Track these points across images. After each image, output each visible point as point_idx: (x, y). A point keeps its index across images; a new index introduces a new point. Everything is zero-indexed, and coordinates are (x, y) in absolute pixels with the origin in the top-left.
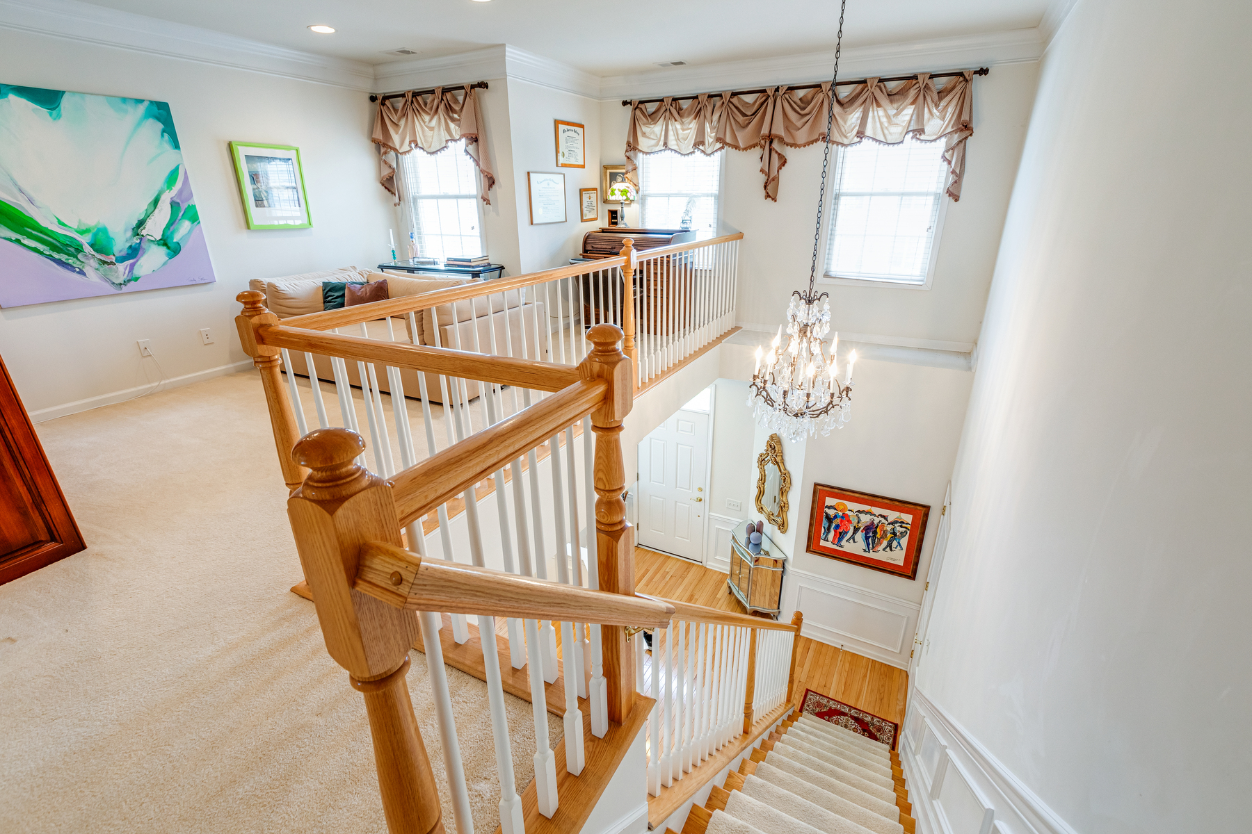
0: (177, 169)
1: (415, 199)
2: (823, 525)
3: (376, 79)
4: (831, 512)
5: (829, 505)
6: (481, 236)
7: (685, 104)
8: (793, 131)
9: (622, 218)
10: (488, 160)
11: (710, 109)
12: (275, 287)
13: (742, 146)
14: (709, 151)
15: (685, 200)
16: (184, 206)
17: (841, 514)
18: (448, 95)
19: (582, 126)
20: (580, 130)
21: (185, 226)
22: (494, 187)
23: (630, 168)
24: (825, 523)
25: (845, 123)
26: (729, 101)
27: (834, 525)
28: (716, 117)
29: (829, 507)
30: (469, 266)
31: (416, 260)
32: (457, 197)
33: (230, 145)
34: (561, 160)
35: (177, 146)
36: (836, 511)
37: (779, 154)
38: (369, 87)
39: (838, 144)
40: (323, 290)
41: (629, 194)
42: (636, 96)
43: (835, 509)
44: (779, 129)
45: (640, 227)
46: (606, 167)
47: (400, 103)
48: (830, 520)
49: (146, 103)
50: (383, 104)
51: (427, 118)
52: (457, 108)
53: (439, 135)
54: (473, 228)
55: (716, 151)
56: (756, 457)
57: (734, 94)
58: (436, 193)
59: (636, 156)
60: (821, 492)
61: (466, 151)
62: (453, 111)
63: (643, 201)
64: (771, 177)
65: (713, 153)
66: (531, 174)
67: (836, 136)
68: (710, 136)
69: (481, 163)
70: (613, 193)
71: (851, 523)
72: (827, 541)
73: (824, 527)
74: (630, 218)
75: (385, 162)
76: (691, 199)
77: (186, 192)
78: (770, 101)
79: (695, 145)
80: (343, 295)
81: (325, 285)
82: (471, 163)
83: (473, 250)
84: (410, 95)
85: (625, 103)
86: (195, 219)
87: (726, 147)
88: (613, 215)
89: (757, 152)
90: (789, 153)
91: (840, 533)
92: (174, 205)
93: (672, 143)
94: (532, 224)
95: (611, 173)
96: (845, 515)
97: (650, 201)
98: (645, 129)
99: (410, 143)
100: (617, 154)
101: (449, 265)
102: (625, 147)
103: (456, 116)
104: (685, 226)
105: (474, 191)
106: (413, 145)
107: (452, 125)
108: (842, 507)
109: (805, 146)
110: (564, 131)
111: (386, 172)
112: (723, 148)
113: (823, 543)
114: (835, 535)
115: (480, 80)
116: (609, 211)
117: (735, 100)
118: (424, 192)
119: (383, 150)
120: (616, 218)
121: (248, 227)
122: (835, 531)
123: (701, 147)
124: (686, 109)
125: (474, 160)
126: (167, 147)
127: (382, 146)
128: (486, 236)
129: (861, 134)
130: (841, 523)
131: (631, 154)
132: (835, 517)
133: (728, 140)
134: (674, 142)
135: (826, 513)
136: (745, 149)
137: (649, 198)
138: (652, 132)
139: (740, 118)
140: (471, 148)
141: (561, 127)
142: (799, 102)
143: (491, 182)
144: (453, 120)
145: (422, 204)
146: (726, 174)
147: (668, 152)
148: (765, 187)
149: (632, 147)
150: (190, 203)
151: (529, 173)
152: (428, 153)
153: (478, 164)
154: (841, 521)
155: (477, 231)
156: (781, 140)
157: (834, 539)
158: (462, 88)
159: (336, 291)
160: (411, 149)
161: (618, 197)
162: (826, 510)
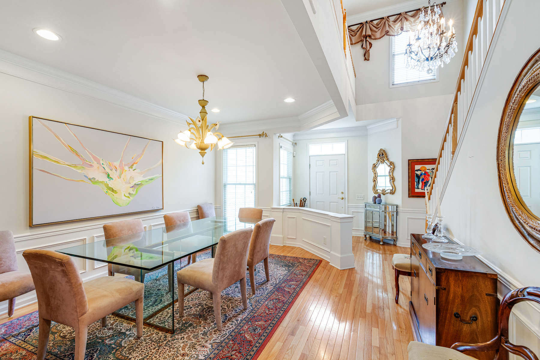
2: (415, 181)
4: (419, 173)
5: (417, 169)
8: (374, 34)
17: (424, 172)
24: (416, 179)
25: (395, 27)
27: (421, 179)
29: (417, 170)
36: (421, 172)
37: (369, 42)
39: (392, 35)
43: (421, 171)
44: (369, 33)
48: (418, 177)
56: (370, 166)
60: (412, 163)
64: (367, 50)
71: (430, 176)
72: (419, 189)
73: (416, 182)
78: (364, 25)
89: (360, 44)
91: (425, 183)
96: (426, 173)
108: (424, 169)
109: (379, 39)
113: (417, 190)
114: (422, 184)
117: (350, 28)
122: (422, 182)
129: (402, 29)
130: (424, 177)
132: (421, 175)
135: (416, 174)
136: (355, 44)
139: (353, 32)
142: (376, 24)
148: (365, 56)
154: (425, 176)
156: (370, 37)
157: (422, 187)
162: (416, 172)
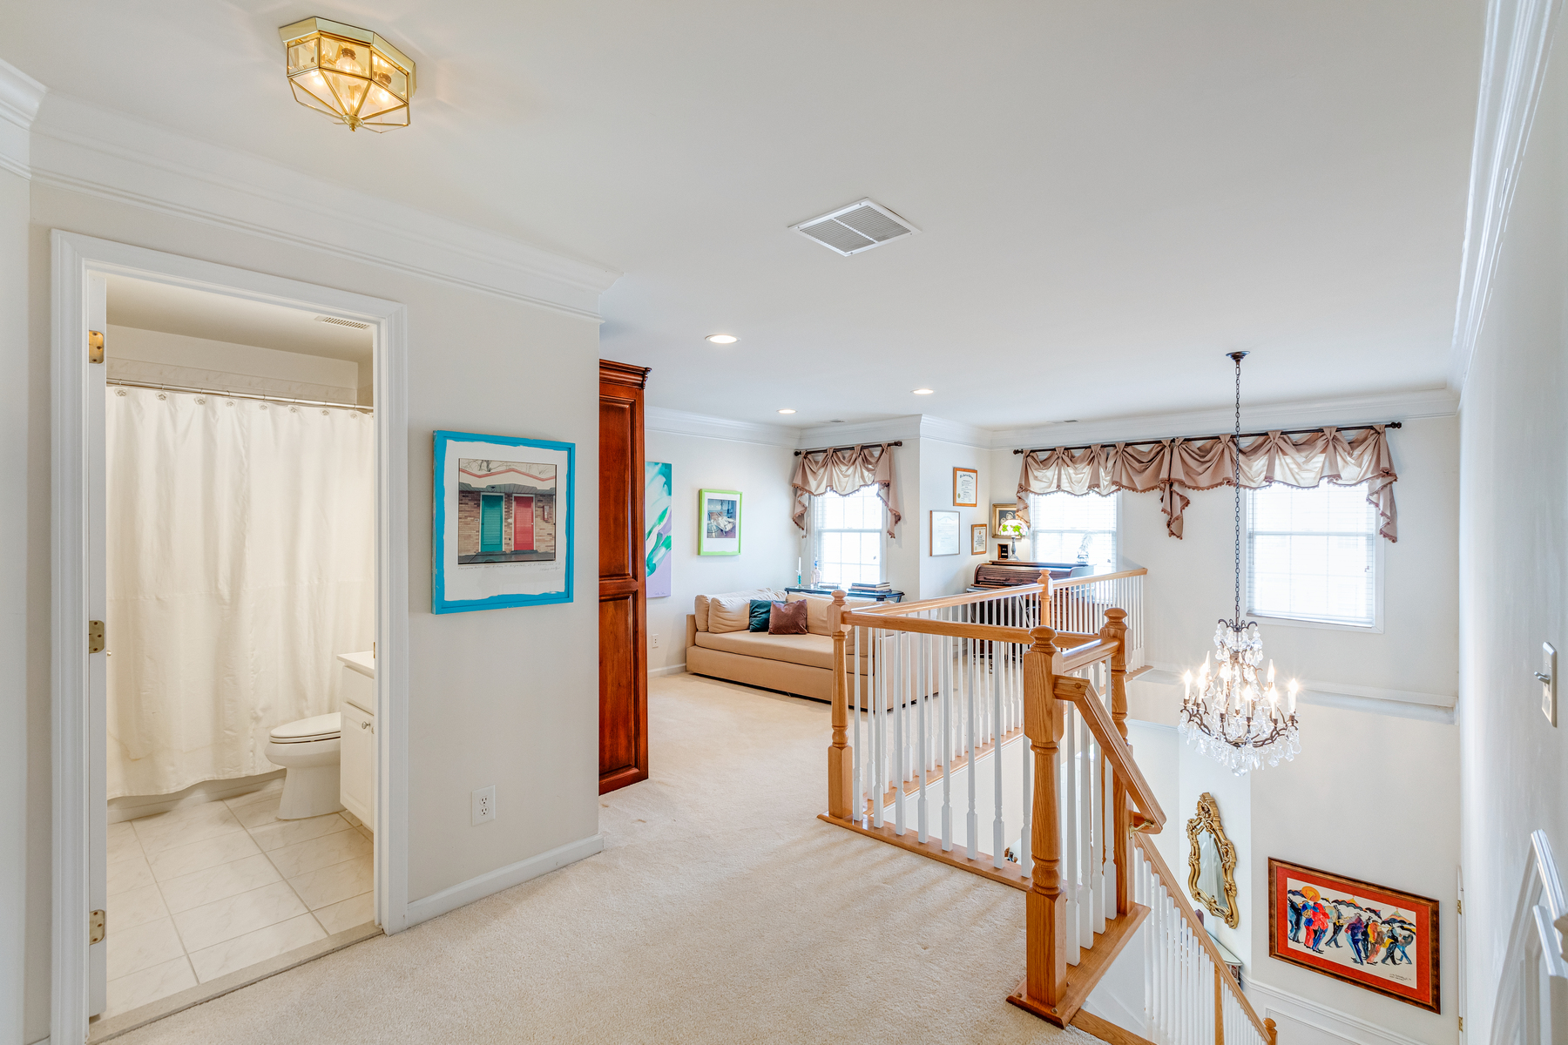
0: (667, 509)
1: (820, 533)
2: (1289, 918)
3: (801, 439)
4: (1298, 900)
5: (1293, 889)
6: (881, 566)
7: (1077, 453)
8: (1194, 476)
9: (1013, 552)
10: (896, 501)
11: (1103, 457)
12: (719, 602)
13: (1139, 488)
14: (1104, 493)
15: (1080, 537)
16: (665, 537)
17: (1311, 903)
18: (866, 451)
19: (975, 471)
20: (973, 475)
21: (663, 550)
22: (899, 522)
23: (1021, 506)
24: (1291, 915)
25: (1250, 468)
26: (1123, 450)
27: (1303, 920)
28: (1110, 463)
29: (1294, 893)
30: (874, 591)
31: (820, 584)
32: (861, 531)
33: (700, 492)
34: (958, 501)
35: (670, 494)
36: (1304, 899)
37: (1181, 496)
38: (796, 446)
39: (1245, 487)
40: (751, 607)
41: (1021, 530)
42: (1028, 445)
43: (1303, 896)
44: (1178, 473)
45: (1031, 561)
46: (995, 506)
47: (821, 457)
48: (1298, 912)
49: (660, 465)
50: (805, 458)
51: (844, 468)
52: (873, 461)
53: (854, 481)
54: (875, 558)
55: (1113, 492)
56: (1184, 825)
57: (1128, 445)
58: (841, 527)
59: (1027, 496)
60: (1279, 871)
61: (878, 495)
62: (871, 463)
63: (1034, 536)
64: (1174, 516)
65: (1109, 494)
66: (933, 513)
67: (1243, 481)
68: (1105, 479)
69: (890, 504)
70: (1005, 528)
71: (1328, 918)
72: (1298, 941)
73: (1291, 922)
74: (1022, 552)
75: (800, 502)
76: (1087, 535)
77: (668, 527)
78: (1167, 451)
79: (1089, 487)
80: (768, 611)
81: (753, 602)
82: (879, 503)
83: (873, 577)
84: (832, 451)
85: (1016, 452)
86: (668, 546)
87: (1123, 490)
88: (1003, 549)
89: (1157, 494)
90: (1191, 494)
91: (1315, 932)
92: (659, 535)
93: (1065, 485)
94: (931, 555)
95: (1001, 511)
96: (1317, 906)
97: (1040, 536)
98: (1036, 473)
99: (827, 487)
100: (1009, 493)
101: (853, 590)
102: (1016, 488)
103: (870, 466)
104: (1082, 560)
105: (879, 526)
106: (829, 488)
107: (866, 473)
108: (1311, 894)
109: (1208, 489)
110: (961, 476)
111: (799, 510)
112: (1119, 490)
113: (1291, 945)
114: (1308, 934)
115: (897, 440)
116: (1000, 545)
117: (1129, 449)
118: (827, 527)
119: (799, 493)
120: (1007, 552)
121: (699, 553)
122: (1307, 928)
123: (1096, 489)
124: (1079, 457)
125: (884, 501)
126: (665, 494)
127: (799, 490)
128: (887, 564)
129: (1269, 479)
130: (1314, 917)
131: (1022, 494)
132: (1305, 907)
133: (1124, 482)
134: (1068, 485)
135: (1291, 901)
136: (1144, 491)
137: (1039, 534)
138: (1043, 478)
139: (1136, 465)
140: (883, 493)
141: (959, 473)
142: (1197, 451)
143: (898, 518)
144: (868, 470)
145: (826, 536)
146: (1123, 513)
147: (1060, 493)
148: (1169, 525)
149: (1024, 488)
150: (668, 534)
151: (931, 512)
152: (840, 495)
153: (887, 505)
154: (1314, 914)
155: (878, 561)
156: (1182, 483)
157: (1307, 940)
158: (880, 446)
159: (761, 608)
160: (826, 491)
161: (1010, 532)
162: (1290, 895)
